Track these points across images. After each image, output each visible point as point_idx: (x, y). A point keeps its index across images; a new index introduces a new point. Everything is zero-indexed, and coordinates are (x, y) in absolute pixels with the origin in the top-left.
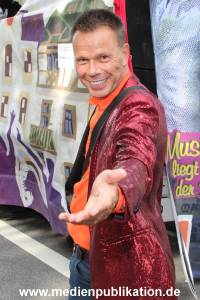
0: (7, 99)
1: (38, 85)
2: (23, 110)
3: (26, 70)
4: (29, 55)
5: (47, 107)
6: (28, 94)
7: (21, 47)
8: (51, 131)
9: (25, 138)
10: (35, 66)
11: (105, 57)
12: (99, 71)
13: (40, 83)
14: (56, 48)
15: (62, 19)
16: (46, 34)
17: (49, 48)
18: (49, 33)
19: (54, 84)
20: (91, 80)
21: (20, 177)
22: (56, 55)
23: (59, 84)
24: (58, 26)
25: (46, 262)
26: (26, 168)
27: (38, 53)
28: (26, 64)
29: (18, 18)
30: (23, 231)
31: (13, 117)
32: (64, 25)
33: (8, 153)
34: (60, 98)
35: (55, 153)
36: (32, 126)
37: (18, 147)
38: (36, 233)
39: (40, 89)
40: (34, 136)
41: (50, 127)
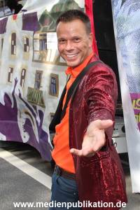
0: (12, 70)
1: (33, 61)
2: (23, 77)
3: (25, 50)
4: (27, 40)
5: (39, 75)
6: (26, 67)
7: (22, 35)
8: (42, 92)
9: (24, 96)
10: (31, 48)
11: (77, 39)
12: (73, 48)
13: (35, 59)
14: (45, 35)
15: (50, 16)
16: (39, 26)
17: (41, 35)
18: (41, 26)
19: (44, 60)
20: (67, 53)
21: (21, 123)
22: (45, 40)
23: (48, 60)
24: (47, 20)
25: (38, 180)
26: (25, 116)
27: (34, 39)
28: (25, 46)
29: (20, 15)
30: (22, 159)
31: (16, 82)
32: (51, 20)
33: (12, 107)
34: (48, 69)
35: (44, 107)
36: (29, 88)
37: (19, 103)
38: (31, 160)
39: (35, 63)
40: (30, 95)
41: (41, 89)
